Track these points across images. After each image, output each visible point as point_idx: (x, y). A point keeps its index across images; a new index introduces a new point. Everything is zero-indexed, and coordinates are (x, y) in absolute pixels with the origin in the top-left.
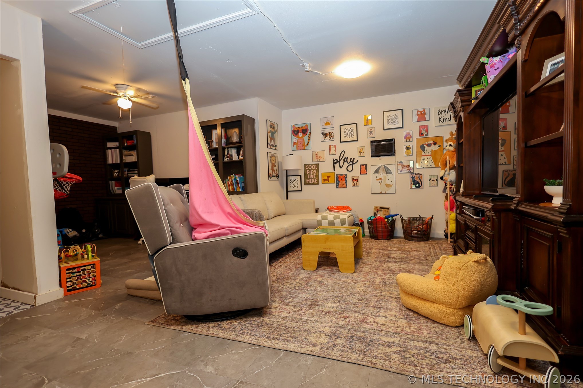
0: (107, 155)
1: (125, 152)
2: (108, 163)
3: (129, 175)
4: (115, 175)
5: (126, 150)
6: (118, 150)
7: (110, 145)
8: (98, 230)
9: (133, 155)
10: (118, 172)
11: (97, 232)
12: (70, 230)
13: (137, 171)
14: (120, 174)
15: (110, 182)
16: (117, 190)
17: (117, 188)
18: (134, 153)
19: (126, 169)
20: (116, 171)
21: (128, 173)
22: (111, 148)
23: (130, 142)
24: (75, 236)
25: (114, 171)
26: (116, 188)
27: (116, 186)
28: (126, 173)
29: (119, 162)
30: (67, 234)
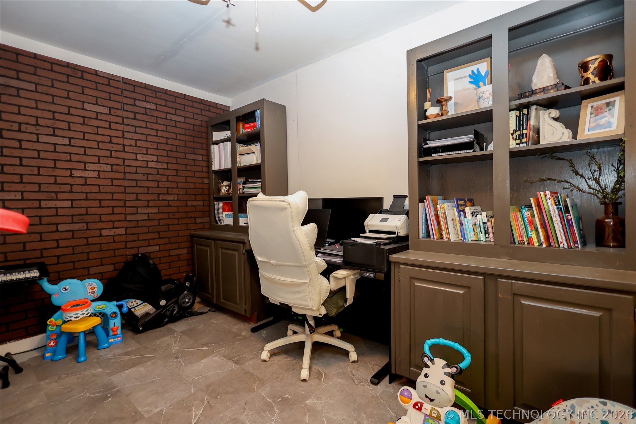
0: (212, 155)
1: (241, 148)
2: (213, 169)
3: (246, 190)
4: (223, 191)
5: (242, 145)
6: (229, 143)
7: (217, 136)
8: (189, 300)
9: (254, 152)
10: (229, 186)
11: (188, 302)
12: (139, 302)
13: (260, 183)
14: (231, 190)
15: (215, 203)
16: (227, 219)
17: (226, 215)
18: (256, 148)
19: (241, 180)
20: (225, 183)
21: (244, 187)
22: (217, 143)
23: (249, 126)
24: (147, 314)
25: (222, 183)
26: (224, 213)
27: (224, 210)
28: (241, 187)
29: (229, 166)
30: (133, 310)
